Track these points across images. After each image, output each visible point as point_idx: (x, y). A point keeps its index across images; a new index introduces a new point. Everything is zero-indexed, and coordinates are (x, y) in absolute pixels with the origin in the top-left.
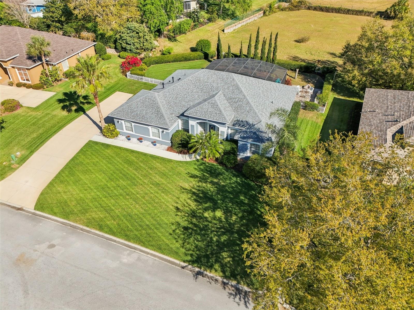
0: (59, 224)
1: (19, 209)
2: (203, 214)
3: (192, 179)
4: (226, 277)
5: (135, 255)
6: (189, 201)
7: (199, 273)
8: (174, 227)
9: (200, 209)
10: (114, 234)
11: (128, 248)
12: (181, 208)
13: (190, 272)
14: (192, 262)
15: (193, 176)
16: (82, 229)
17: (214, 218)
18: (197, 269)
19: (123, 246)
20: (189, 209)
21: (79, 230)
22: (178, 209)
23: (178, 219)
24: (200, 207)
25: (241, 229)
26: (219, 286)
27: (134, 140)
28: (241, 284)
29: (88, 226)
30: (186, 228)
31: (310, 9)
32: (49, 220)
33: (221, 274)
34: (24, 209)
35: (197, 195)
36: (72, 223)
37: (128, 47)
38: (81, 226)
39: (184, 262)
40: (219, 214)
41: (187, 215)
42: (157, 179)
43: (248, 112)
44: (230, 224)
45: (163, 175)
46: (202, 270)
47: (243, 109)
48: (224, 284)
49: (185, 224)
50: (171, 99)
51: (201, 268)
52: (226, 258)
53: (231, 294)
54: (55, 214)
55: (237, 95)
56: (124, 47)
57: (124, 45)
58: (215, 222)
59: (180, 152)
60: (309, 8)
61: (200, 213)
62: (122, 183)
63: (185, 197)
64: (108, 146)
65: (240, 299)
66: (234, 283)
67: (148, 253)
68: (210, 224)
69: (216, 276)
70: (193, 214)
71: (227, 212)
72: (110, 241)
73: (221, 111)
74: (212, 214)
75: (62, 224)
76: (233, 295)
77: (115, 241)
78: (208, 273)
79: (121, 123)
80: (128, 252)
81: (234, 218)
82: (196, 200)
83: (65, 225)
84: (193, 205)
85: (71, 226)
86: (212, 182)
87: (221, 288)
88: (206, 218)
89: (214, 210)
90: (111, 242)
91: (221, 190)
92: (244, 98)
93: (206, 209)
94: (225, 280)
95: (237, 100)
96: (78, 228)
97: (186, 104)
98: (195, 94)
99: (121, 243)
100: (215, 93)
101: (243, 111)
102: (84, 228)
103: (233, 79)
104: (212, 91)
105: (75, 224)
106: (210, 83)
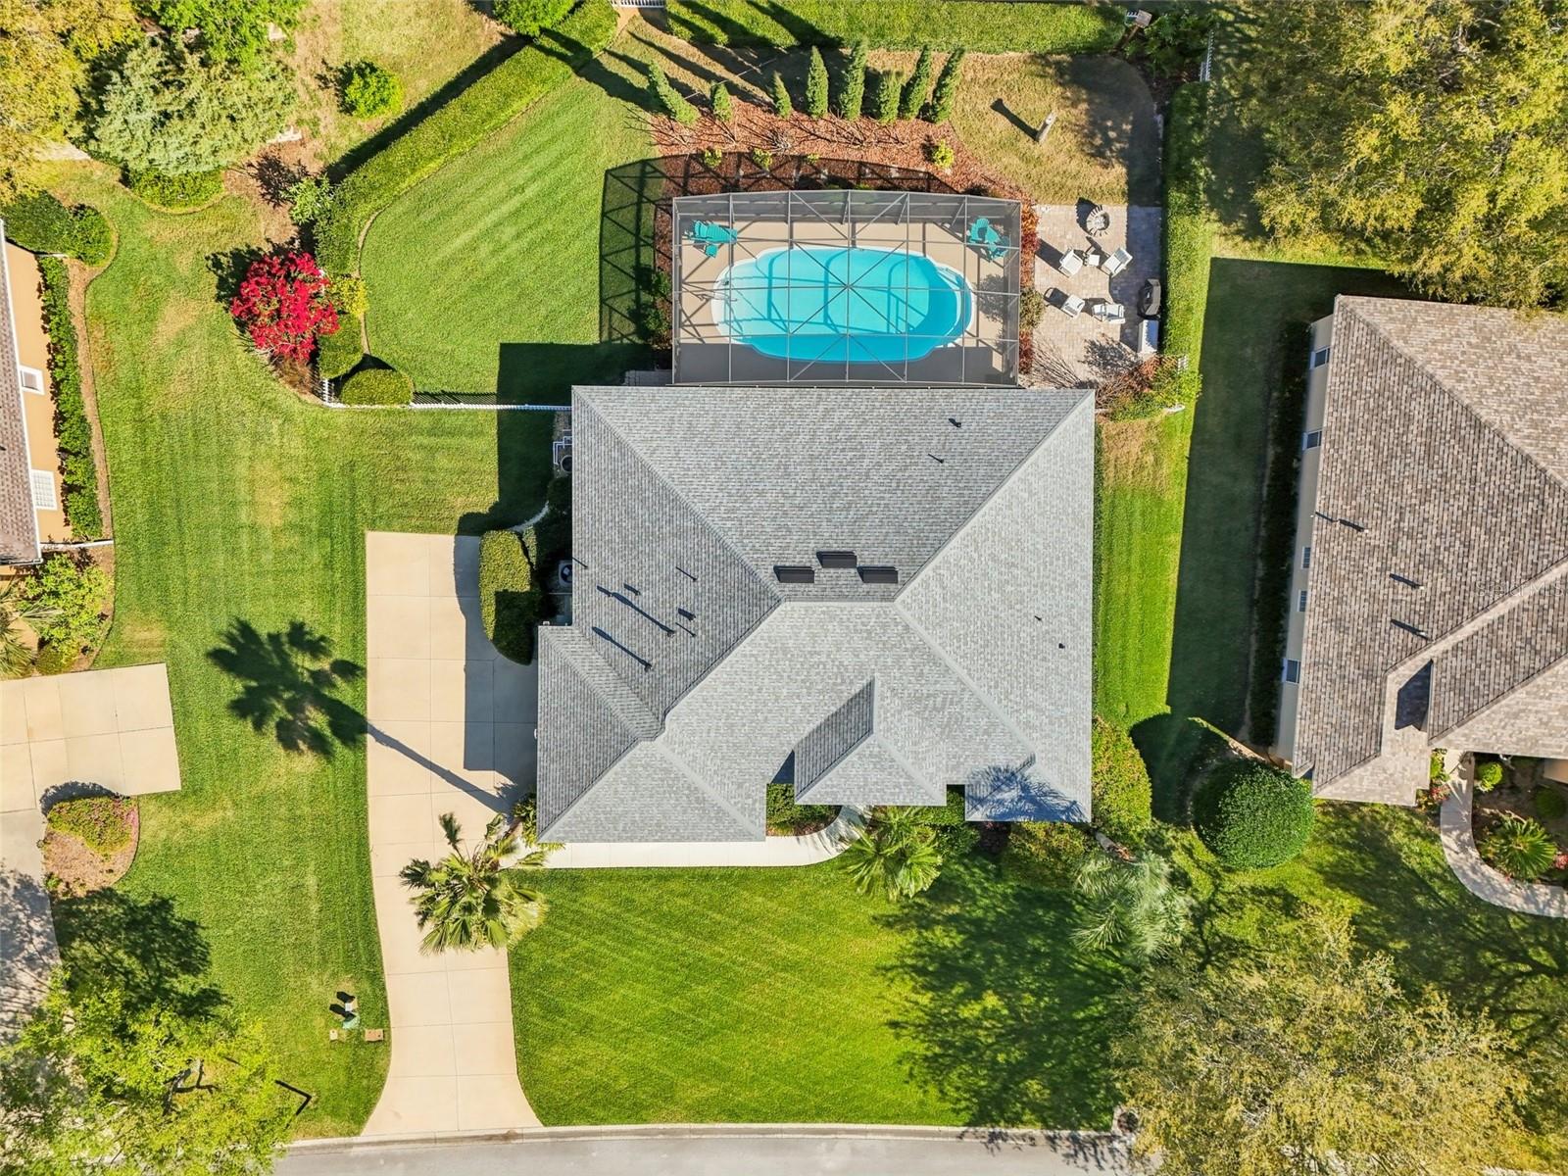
0: (634, 1137)
16: (692, 1132)
19: (807, 1136)
26: (1042, 1146)
28: (1079, 1131)
34: (518, 1131)
36: (661, 1126)
38: (686, 1126)
43: (985, 732)
47: (969, 727)
48: (1050, 1140)
50: (712, 734)
54: (600, 1119)
55: (936, 682)
61: (947, 1014)
68: (980, 1032)
72: (771, 1136)
74: (976, 1008)
75: (637, 1134)
77: (781, 1131)
80: (824, 1144)
82: (927, 988)
83: (649, 1135)
85: (664, 1132)
87: (1047, 1148)
88: (966, 1020)
89: (979, 998)
90: (775, 1136)
92: (963, 690)
94: (1050, 1133)
95: (939, 699)
96: (683, 1132)
97: (775, 743)
98: (789, 703)
99: (798, 1131)
100: (856, 689)
101: (969, 733)
102: (694, 1126)
103: (907, 627)
104: (843, 682)
105: (668, 1126)
106: (828, 656)
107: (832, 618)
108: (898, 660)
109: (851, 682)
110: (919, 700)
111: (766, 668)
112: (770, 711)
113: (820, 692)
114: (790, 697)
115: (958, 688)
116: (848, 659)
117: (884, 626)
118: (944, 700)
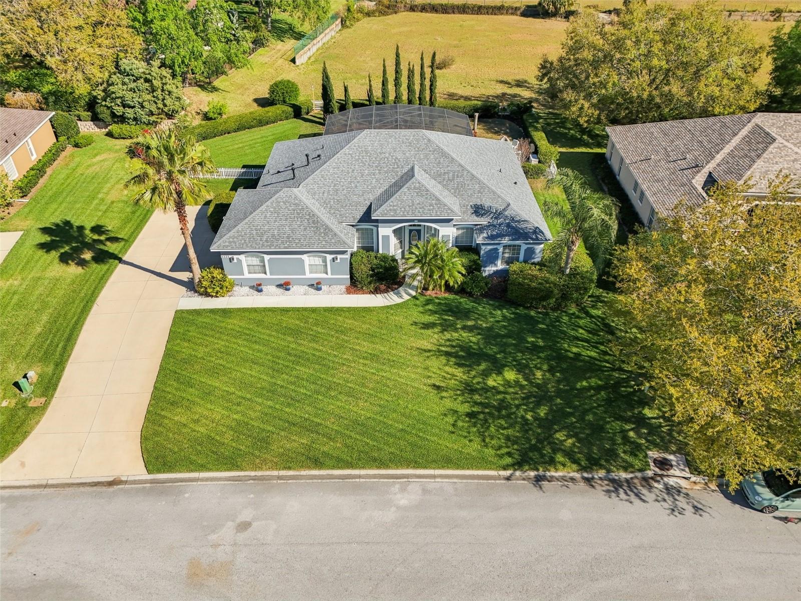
0: (226, 482)
1: (111, 484)
2: (485, 383)
3: (429, 332)
4: (583, 469)
5: (415, 487)
6: (447, 368)
7: (538, 479)
8: (450, 419)
9: (474, 377)
10: (350, 465)
11: (392, 480)
12: (442, 384)
13: (526, 482)
14: (518, 465)
15: (427, 326)
16: (279, 478)
17: (508, 384)
18: (532, 474)
19: (382, 480)
20: (457, 383)
21: (275, 482)
22: (438, 388)
23: (448, 404)
24: (473, 373)
25: (561, 389)
26: (582, 485)
27: (271, 289)
28: (613, 472)
29: (290, 468)
30: (471, 415)
31: (414, 11)
32: (199, 483)
33: (575, 467)
34: (124, 479)
35: (456, 356)
36: (253, 474)
37: (130, 113)
38: (275, 473)
39: (505, 468)
40: (510, 375)
41: (459, 392)
42: (366, 346)
43: (479, 192)
44: (538, 386)
45: (370, 336)
46: (541, 472)
47: (470, 189)
48: (587, 480)
49: (465, 408)
50: (326, 195)
51: (538, 470)
52: (565, 440)
53: (608, 491)
54: (203, 468)
55: (448, 166)
56: (118, 114)
57: (119, 110)
58: (512, 390)
59: (376, 291)
60: (412, 9)
61: (478, 383)
62: (304, 371)
63: (436, 363)
65: (626, 493)
66: (602, 473)
67: (434, 477)
68: (508, 397)
69: (569, 473)
70: (469, 389)
71: (521, 368)
72: (351, 480)
73: (438, 200)
74: (499, 379)
75: (230, 480)
76: (613, 491)
77: (360, 477)
78: (553, 473)
79: (239, 261)
80: (397, 486)
81: (539, 374)
82: (460, 365)
83: (239, 481)
84: (459, 373)
85: (255, 478)
86: (464, 328)
87: (587, 488)
88: (494, 388)
89: (500, 373)
90: (354, 480)
91: (489, 335)
93: (485, 374)
94: (586, 475)
95: (451, 175)
96: (271, 478)
97: (361, 199)
98: (369, 178)
99: (375, 476)
100: (406, 170)
101: (470, 192)
102: (283, 473)
103: (429, 140)
104: (398, 167)
105: (259, 473)
106: (390, 154)
107: (391, 137)
108: (426, 156)
109: (402, 167)
110: (440, 175)
111: (358, 160)
112: (358, 182)
113: (386, 172)
114: (369, 175)
115: (460, 169)
116: (399, 156)
117: (418, 140)
118: (453, 175)
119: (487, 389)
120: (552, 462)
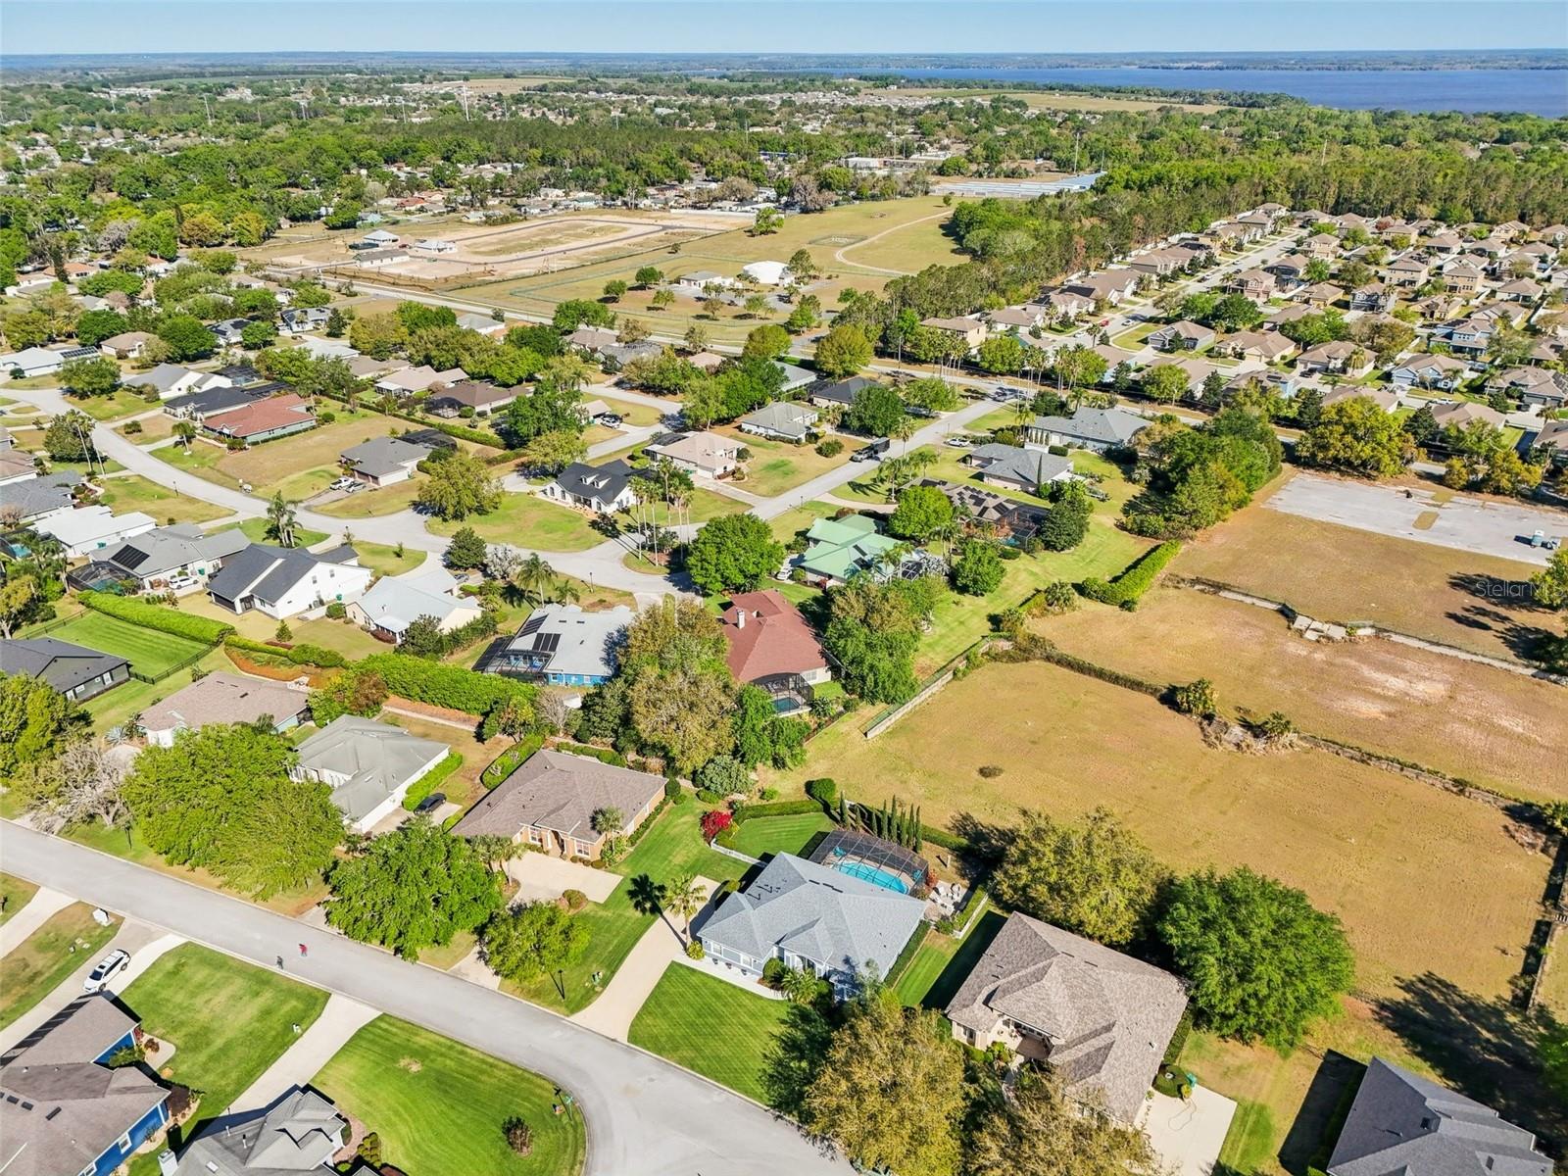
0: (655, 1060)
1: (613, 1040)
2: (789, 1063)
3: (782, 1025)
4: (800, 1121)
5: (724, 1095)
6: (777, 1048)
8: (760, 1074)
9: (787, 1058)
10: (704, 1074)
11: (716, 1088)
12: (769, 1055)
13: (772, 1115)
14: (774, 1107)
15: (783, 1022)
16: (676, 1068)
17: (800, 1068)
18: (778, 1113)
19: (712, 1086)
20: (776, 1057)
21: (673, 1068)
22: (765, 1056)
23: (765, 1066)
24: (787, 1056)
27: (721, 964)
29: (682, 1065)
30: (771, 1076)
32: (643, 1055)
33: (798, 1119)
34: (618, 1040)
35: (786, 1043)
39: (767, 1106)
40: (804, 1064)
41: (773, 1062)
42: (746, 1019)
45: (753, 1015)
47: (844, 944)
48: (799, 1128)
49: (770, 1071)
51: (781, 1113)
53: (803, 1135)
54: (648, 1048)
55: (840, 926)
58: (799, 1072)
59: (772, 987)
62: (710, 1020)
63: (773, 1043)
64: (693, 971)
65: (810, 1139)
66: (806, 1127)
67: (734, 1095)
68: (794, 1074)
69: (793, 1120)
70: (780, 1063)
72: (700, 1080)
73: (818, 947)
74: (797, 1064)
75: (657, 1060)
76: (805, 1136)
77: (705, 1081)
78: (786, 1117)
79: (710, 944)
80: (718, 1093)
83: (660, 1061)
84: (781, 1053)
85: (666, 1063)
86: (802, 1029)
89: (800, 1060)
91: (811, 1038)
93: (793, 1059)
94: (799, 1124)
96: (672, 1065)
99: (711, 1084)
100: (813, 920)
101: (843, 947)
102: (677, 1065)
103: (838, 902)
104: (813, 915)
105: (668, 1061)
106: (812, 904)
107: (818, 892)
108: (831, 913)
109: (811, 917)
113: (805, 916)
114: (795, 914)
115: (845, 929)
118: (840, 932)
119: (788, 1067)
120: (790, 1113)
